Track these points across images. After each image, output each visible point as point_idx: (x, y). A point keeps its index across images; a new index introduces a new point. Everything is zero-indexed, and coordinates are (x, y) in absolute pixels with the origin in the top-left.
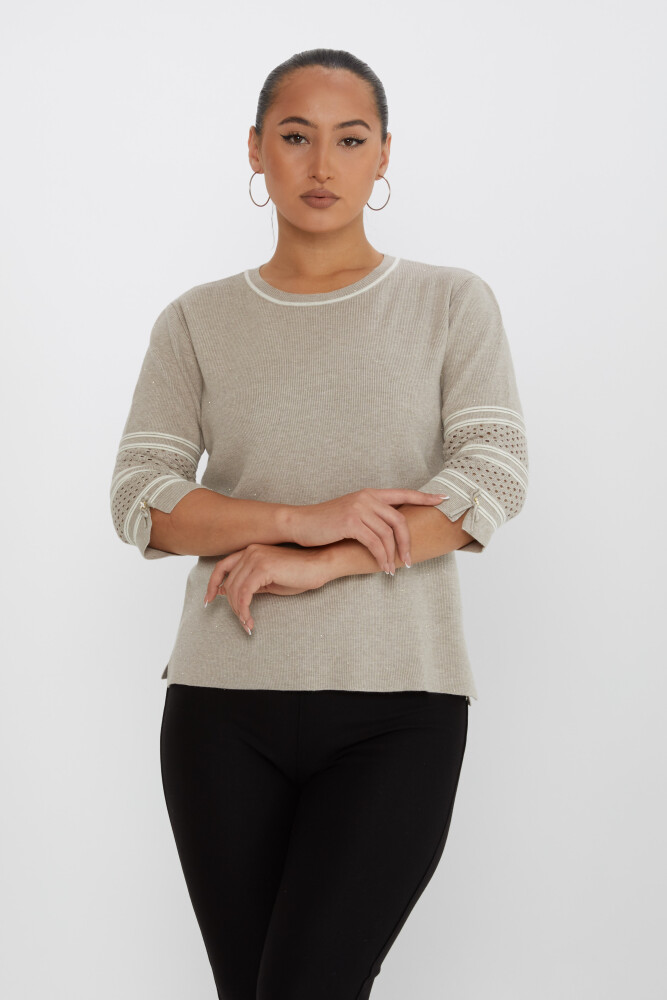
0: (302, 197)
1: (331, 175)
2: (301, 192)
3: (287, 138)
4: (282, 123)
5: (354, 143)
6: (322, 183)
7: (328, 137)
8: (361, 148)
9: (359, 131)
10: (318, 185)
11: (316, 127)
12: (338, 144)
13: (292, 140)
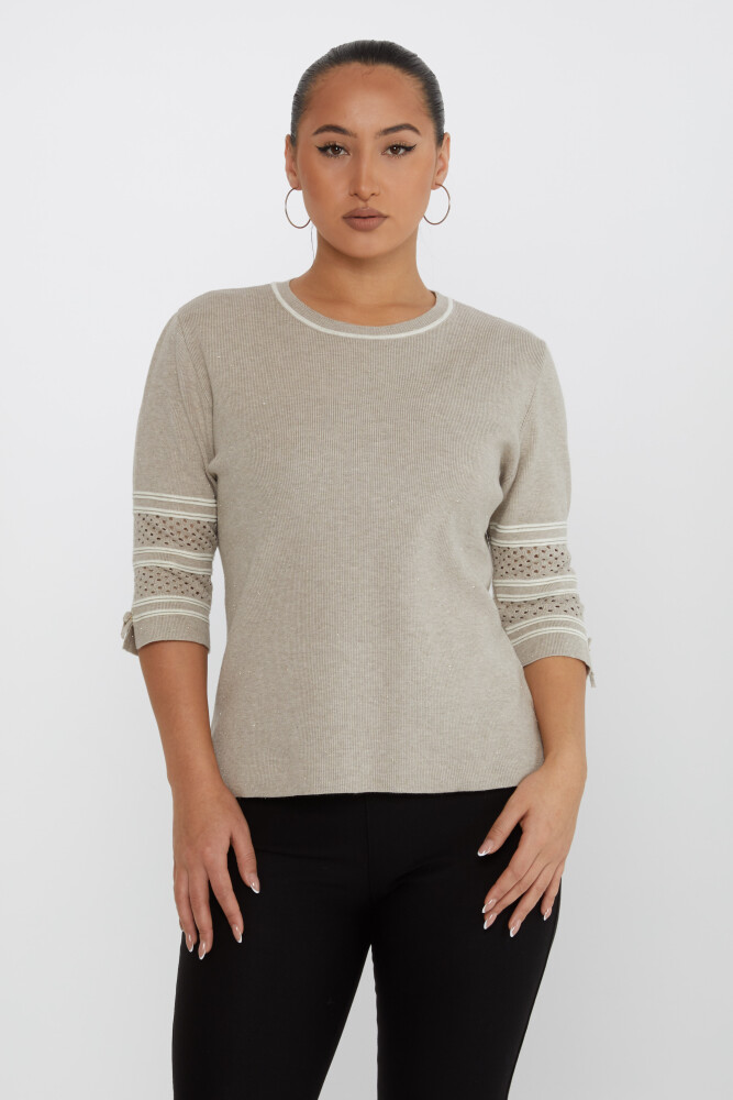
0: (344, 218)
1: (376, 191)
2: (343, 213)
3: (323, 150)
4: (317, 133)
5: (402, 151)
6: (365, 200)
7: (370, 147)
8: (411, 156)
9: (407, 137)
10: (361, 204)
11: (355, 136)
12: (383, 154)
13: (330, 151)
